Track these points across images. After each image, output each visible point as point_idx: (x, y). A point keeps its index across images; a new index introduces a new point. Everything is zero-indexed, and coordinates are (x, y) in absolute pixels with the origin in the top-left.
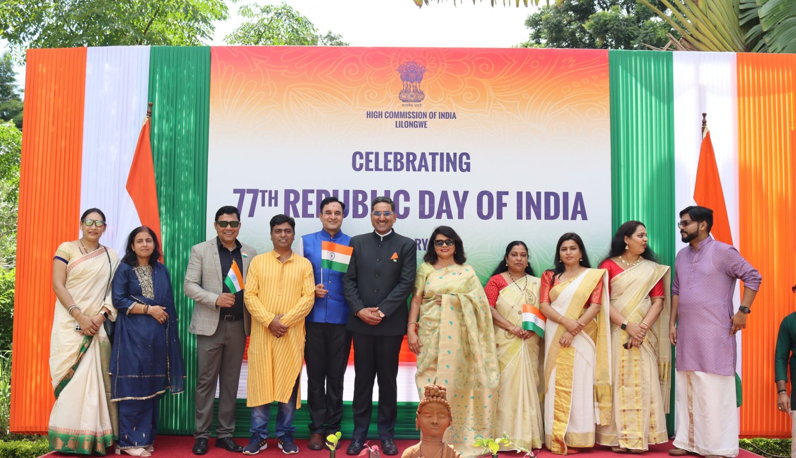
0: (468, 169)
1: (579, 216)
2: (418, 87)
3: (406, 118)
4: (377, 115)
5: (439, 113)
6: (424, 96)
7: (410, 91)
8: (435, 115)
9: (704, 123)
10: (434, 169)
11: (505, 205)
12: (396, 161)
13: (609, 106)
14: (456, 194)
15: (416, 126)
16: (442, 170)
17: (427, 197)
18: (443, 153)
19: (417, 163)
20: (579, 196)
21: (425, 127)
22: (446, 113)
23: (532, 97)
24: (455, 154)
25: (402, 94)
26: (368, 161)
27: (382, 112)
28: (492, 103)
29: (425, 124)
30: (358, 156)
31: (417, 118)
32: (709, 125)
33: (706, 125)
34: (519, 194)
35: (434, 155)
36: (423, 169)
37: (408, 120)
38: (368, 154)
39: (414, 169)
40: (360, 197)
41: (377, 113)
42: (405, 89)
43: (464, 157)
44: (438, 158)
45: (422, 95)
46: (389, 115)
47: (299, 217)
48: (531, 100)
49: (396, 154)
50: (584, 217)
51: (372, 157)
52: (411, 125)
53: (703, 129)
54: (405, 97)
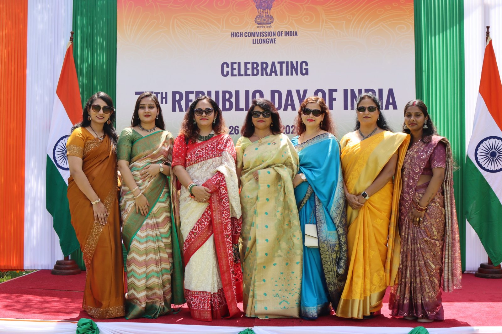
0: (307, 73)
1: (391, 107)
2: (269, 13)
3: (260, 36)
4: (239, 35)
5: (285, 32)
6: (274, 20)
7: (263, 17)
8: (282, 34)
9: (488, 33)
10: (281, 74)
11: (335, 99)
12: (253, 68)
13: (414, 23)
14: (298, 92)
15: (268, 42)
16: (287, 74)
17: (276, 95)
18: (288, 62)
19: (269, 70)
20: (391, 92)
21: (274, 43)
22: (290, 32)
23: (354, 18)
24: (297, 63)
25: (257, 18)
26: (233, 69)
27: (242, 33)
28: (324, 23)
29: (275, 41)
30: (225, 66)
31: (268, 36)
32: (492, 36)
33: (489, 35)
34: (346, 91)
35: (281, 63)
36: (273, 74)
37: (262, 38)
38: (232, 64)
39: (267, 74)
40: (227, 96)
41: (239, 33)
42: (259, 15)
43: (304, 65)
44: (284, 65)
45: (272, 19)
46: (247, 34)
47: (183, 111)
48: (353, 20)
49: (253, 63)
50: (395, 108)
51: (236, 66)
52: (264, 41)
53: (487, 38)
54: (259, 21)
